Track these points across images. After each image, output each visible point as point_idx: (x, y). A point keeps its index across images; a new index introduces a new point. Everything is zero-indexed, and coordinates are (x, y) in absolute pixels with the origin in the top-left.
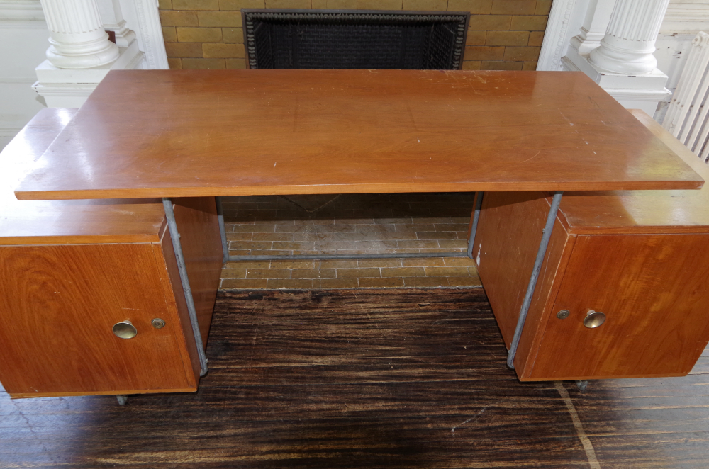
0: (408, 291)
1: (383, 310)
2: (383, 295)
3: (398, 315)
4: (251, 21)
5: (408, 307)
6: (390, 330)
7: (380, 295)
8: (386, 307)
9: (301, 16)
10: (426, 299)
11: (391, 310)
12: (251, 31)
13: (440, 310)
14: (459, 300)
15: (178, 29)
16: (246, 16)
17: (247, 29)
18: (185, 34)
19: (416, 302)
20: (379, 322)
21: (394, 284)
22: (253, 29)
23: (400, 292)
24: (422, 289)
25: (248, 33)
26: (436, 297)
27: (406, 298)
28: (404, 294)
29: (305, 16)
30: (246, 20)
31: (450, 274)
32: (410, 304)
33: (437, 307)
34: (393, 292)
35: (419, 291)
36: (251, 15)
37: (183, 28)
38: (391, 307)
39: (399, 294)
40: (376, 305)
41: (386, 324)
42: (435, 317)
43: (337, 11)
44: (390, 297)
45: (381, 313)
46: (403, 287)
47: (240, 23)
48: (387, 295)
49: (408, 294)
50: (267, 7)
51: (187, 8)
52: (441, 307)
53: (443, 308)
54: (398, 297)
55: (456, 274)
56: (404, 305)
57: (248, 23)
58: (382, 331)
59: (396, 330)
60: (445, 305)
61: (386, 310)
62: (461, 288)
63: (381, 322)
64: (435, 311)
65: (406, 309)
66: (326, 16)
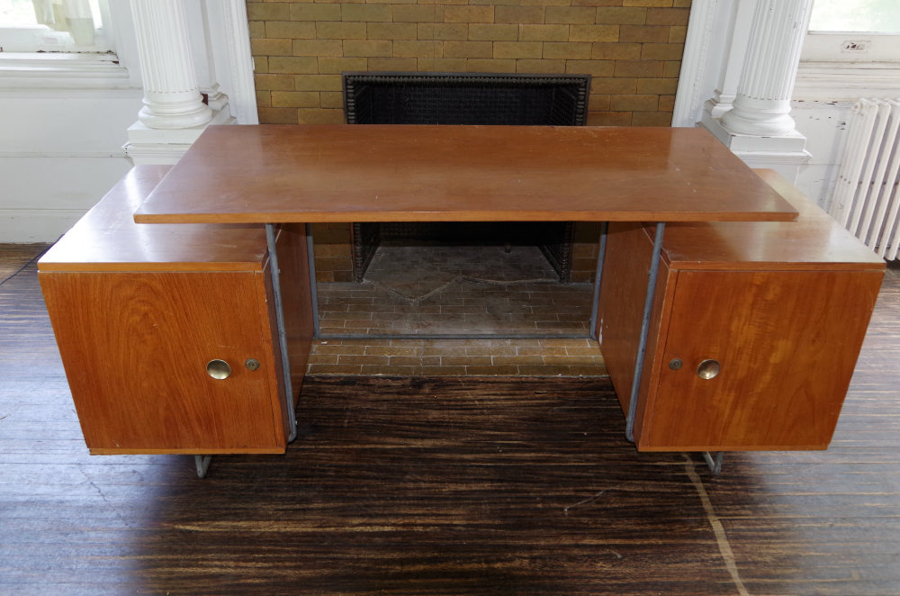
0: (524, 380)
1: (493, 397)
2: (494, 382)
3: (510, 402)
4: (352, 85)
5: (522, 395)
6: (500, 416)
7: (491, 383)
8: (497, 395)
9: (406, 79)
10: (544, 387)
11: (502, 397)
12: (351, 95)
13: (559, 398)
14: (581, 389)
15: (273, 94)
16: (347, 80)
17: (347, 93)
18: (279, 98)
19: (532, 390)
20: (488, 409)
21: (507, 373)
22: (353, 93)
23: (514, 380)
24: (539, 378)
25: (348, 97)
26: (554, 385)
27: (520, 385)
28: (518, 382)
29: (411, 79)
30: (347, 84)
31: (573, 363)
32: (524, 392)
33: (556, 395)
34: (506, 380)
35: (536, 380)
36: (352, 78)
37: (278, 93)
38: (502, 395)
39: (513, 382)
40: (485, 393)
41: (496, 410)
42: (554, 405)
43: (445, 74)
44: (502, 385)
45: (491, 400)
46: (517, 375)
47: (339, 86)
48: (499, 382)
49: (523, 382)
50: (370, 70)
51: (284, 71)
52: (560, 396)
53: (563, 396)
54: (511, 385)
55: (580, 363)
56: (518, 392)
57: (349, 87)
58: (490, 417)
59: (507, 416)
60: (565, 394)
61: (497, 397)
62: (585, 377)
63: (490, 409)
64: (552, 399)
65: (520, 397)
66: (433, 79)
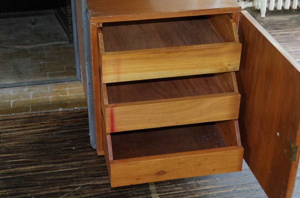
0: (33, 115)
1: (9, 130)
2: (11, 119)
3: (21, 132)
5: (31, 126)
6: (13, 143)
7: (8, 120)
8: (13, 128)
10: (47, 119)
11: (16, 129)
13: (58, 125)
14: (75, 118)
19: (39, 122)
20: (4, 139)
21: (21, 111)
23: (26, 116)
24: (45, 113)
26: (56, 117)
27: (30, 120)
28: (30, 117)
31: (71, 100)
32: (32, 124)
33: (56, 124)
34: (20, 117)
35: (43, 114)
38: (16, 127)
39: (25, 118)
40: (4, 127)
41: (10, 139)
42: (53, 131)
44: (17, 121)
45: (7, 132)
46: (29, 113)
48: (15, 119)
49: (33, 117)
52: (59, 124)
53: (61, 124)
54: (24, 120)
55: (77, 100)
56: (28, 125)
58: (5, 144)
59: (17, 143)
60: (63, 122)
61: (12, 130)
62: (79, 108)
63: (6, 138)
64: (53, 127)
65: (29, 128)
